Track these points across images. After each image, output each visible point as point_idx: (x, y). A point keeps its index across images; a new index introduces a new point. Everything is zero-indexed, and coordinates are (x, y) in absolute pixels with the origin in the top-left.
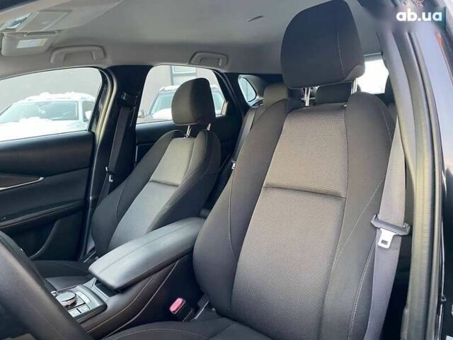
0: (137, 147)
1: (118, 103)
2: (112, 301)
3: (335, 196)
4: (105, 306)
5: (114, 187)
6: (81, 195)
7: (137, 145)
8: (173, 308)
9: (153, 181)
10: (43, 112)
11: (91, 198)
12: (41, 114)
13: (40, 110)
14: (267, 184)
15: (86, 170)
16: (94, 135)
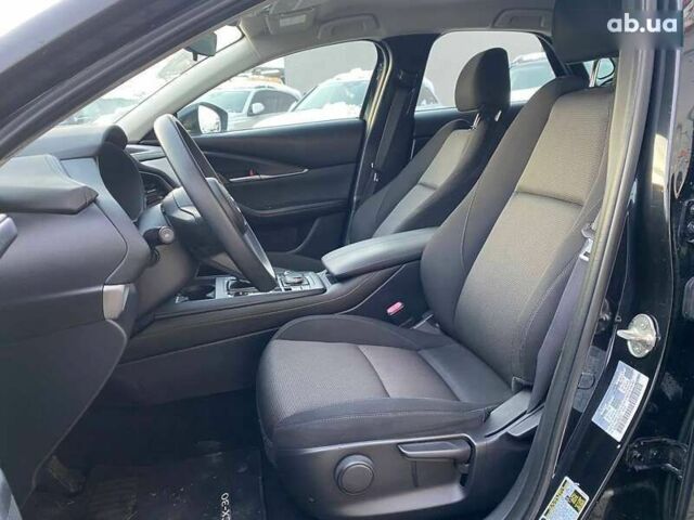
0: (414, 142)
1: (393, 83)
2: (332, 288)
3: (578, 204)
4: (324, 290)
5: (379, 187)
6: (345, 193)
7: (416, 137)
8: (391, 310)
9: (421, 184)
10: (352, 96)
11: (355, 199)
12: (349, 98)
13: (348, 93)
14: (520, 188)
15: (352, 166)
16: (365, 122)
